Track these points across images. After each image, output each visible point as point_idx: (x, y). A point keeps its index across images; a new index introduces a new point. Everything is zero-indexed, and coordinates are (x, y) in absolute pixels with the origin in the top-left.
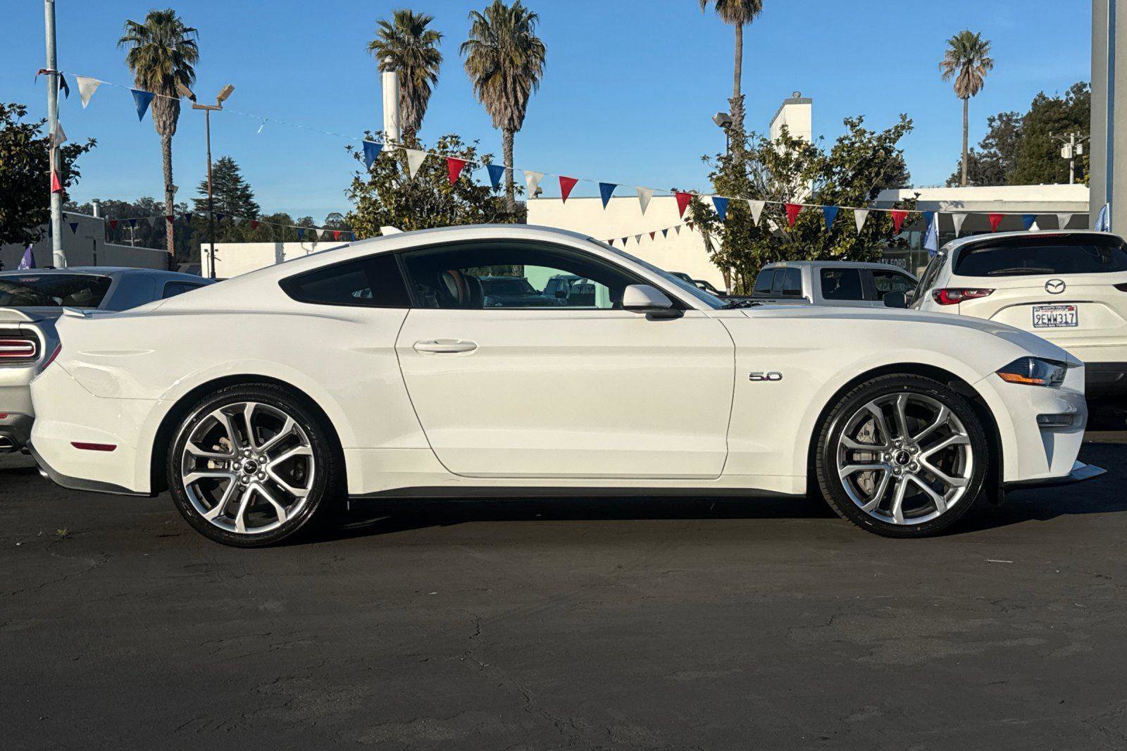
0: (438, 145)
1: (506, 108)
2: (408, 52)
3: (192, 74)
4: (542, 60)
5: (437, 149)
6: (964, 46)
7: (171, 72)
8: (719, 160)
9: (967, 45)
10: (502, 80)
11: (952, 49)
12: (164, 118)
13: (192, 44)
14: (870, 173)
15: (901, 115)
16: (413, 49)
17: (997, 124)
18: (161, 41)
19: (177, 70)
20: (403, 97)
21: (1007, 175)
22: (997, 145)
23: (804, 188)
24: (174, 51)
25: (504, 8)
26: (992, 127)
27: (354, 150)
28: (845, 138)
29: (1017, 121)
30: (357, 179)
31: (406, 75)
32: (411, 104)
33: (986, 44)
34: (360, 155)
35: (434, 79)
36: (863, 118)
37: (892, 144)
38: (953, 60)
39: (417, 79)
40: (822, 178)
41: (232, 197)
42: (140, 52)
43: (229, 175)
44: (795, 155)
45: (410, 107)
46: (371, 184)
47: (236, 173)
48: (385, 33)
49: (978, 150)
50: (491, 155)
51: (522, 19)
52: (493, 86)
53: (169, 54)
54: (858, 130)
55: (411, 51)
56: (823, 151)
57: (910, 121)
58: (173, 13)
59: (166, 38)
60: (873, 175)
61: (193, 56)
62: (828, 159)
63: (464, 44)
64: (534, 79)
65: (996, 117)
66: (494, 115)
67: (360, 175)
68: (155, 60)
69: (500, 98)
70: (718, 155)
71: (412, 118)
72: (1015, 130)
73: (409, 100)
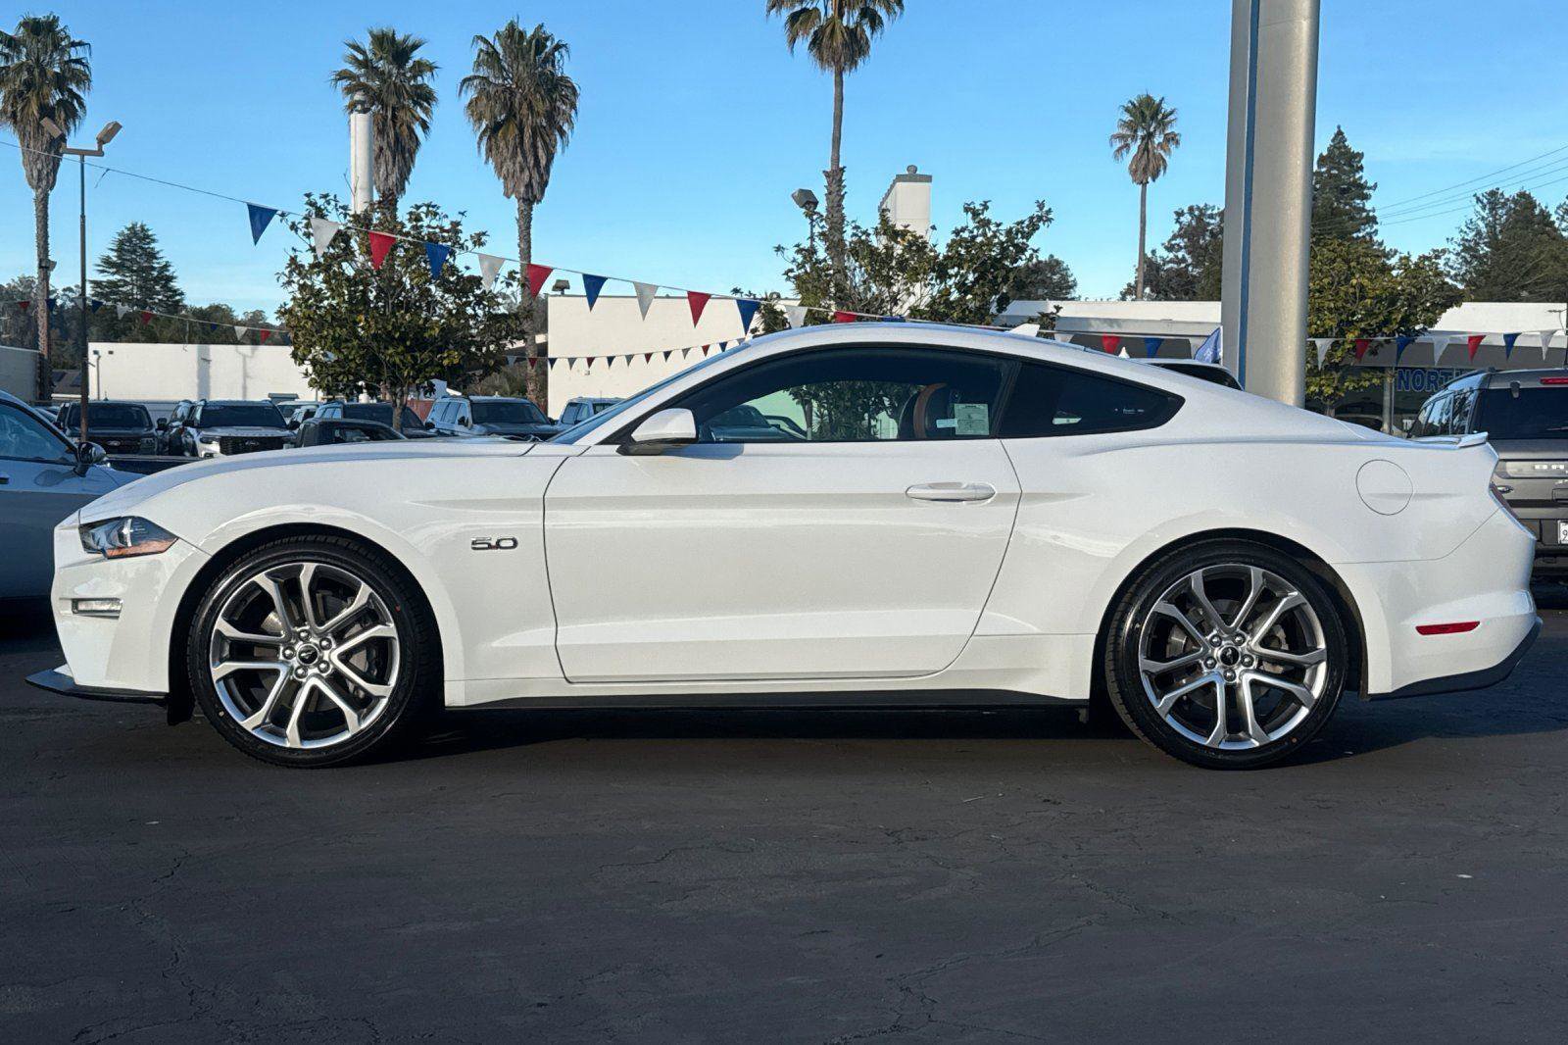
0: (408, 217)
1: (522, 170)
2: (388, 87)
3: (81, 105)
4: (573, 106)
5: (406, 222)
6: (1142, 113)
7: (52, 102)
8: (798, 252)
9: (1147, 113)
10: (517, 132)
11: (1127, 117)
12: (39, 166)
13: (82, 64)
14: (996, 278)
15: (1038, 202)
16: (395, 84)
17: (1186, 219)
18: (38, 59)
19: (60, 100)
20: (381, 149)
21: (1197, 288)
22: (1185, 247)
23: (909, 294)
24: (57, 73)
25: (522, 34)
26: (1180, 223)
27: (290, 219)
28: (963, 230)
29: (1211, 216)
30: (293, 260)
31: (385, 118)
32: (391, 160)
33: (1171, 113)
34: (300, 226)
35: (425, 126)
36: (988, 204)
37: (1025, 240)
38: (1129, 133)
39: (401, 126)
40: (933, 282)
41: (145, 280)
42: (7, 74)
43: (141, 248)
44: (898, 250)
45: (391, 164)
46: (312, 266)
47: (152, 245)
48: (356, 59)
49: (1162, 253)
50: (484, 234)
51: (547, 50)
52: (504, 138)
53: (49, 76)
54: (982, 220)
55: (393, 86)
56: (935, 246)
57: (1049, 211)
58: (56, 20)
59: (46, 52)
60: (1000, 280)
61: (83, 79)
62: (941, 257)
63: (465, 81)
64: (562, 133)
65: (1186, 211)
66: (505, 179)
67: (297, 253)
68: (29, 85)
69: (514, 155)
70: (797, 246)
71: (393, 179)
72: (1210, 228)
73: (388, 153)
